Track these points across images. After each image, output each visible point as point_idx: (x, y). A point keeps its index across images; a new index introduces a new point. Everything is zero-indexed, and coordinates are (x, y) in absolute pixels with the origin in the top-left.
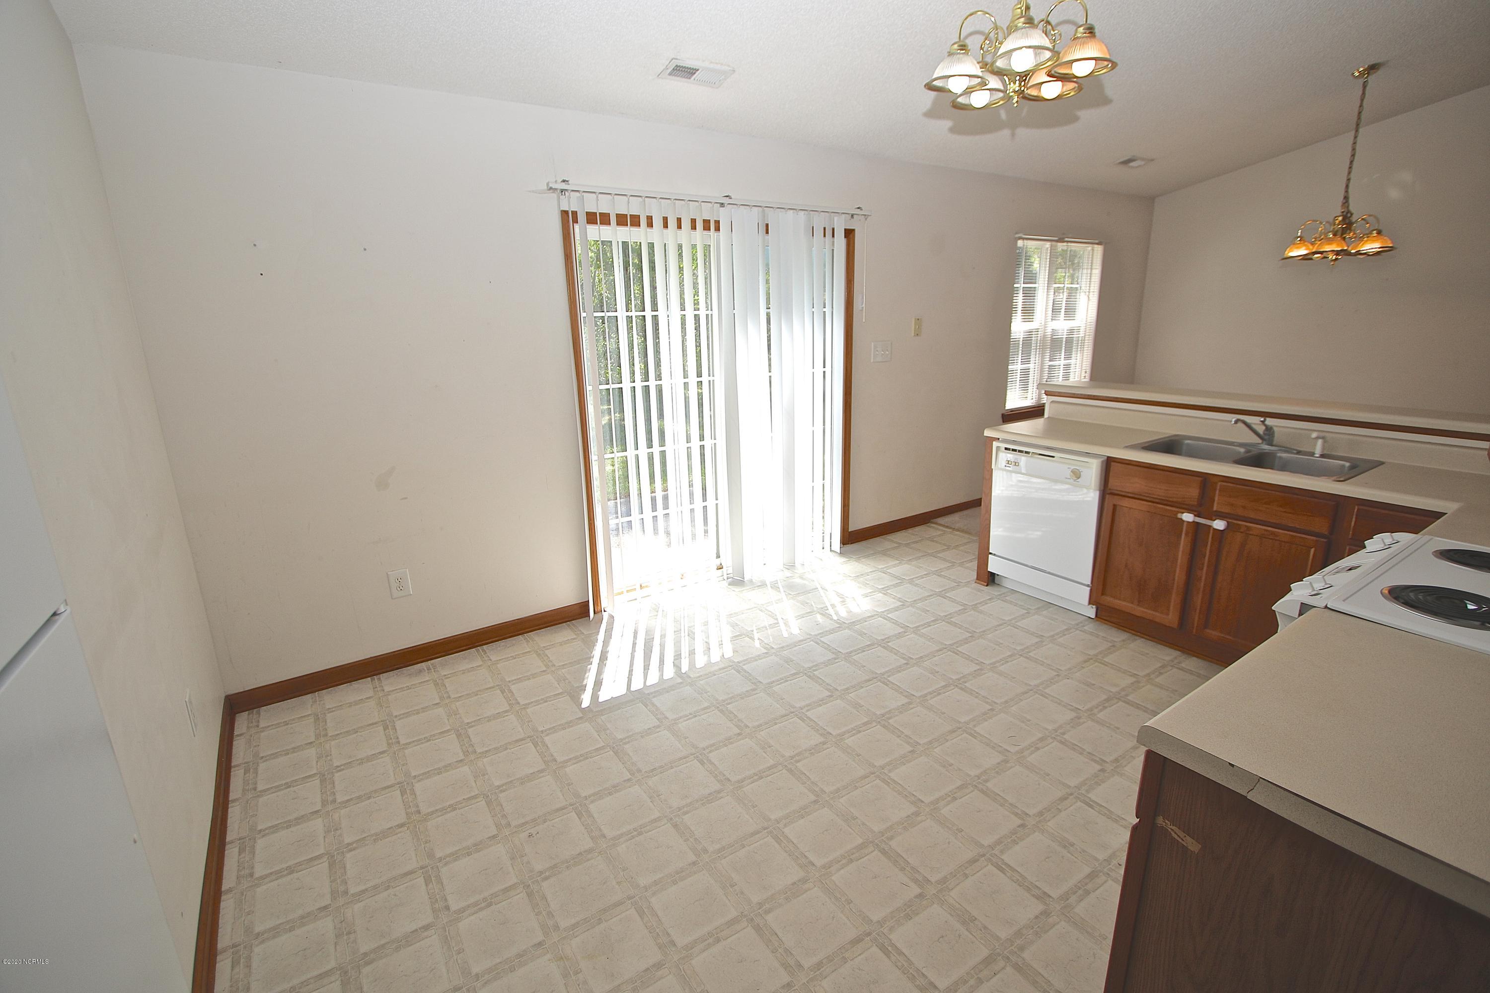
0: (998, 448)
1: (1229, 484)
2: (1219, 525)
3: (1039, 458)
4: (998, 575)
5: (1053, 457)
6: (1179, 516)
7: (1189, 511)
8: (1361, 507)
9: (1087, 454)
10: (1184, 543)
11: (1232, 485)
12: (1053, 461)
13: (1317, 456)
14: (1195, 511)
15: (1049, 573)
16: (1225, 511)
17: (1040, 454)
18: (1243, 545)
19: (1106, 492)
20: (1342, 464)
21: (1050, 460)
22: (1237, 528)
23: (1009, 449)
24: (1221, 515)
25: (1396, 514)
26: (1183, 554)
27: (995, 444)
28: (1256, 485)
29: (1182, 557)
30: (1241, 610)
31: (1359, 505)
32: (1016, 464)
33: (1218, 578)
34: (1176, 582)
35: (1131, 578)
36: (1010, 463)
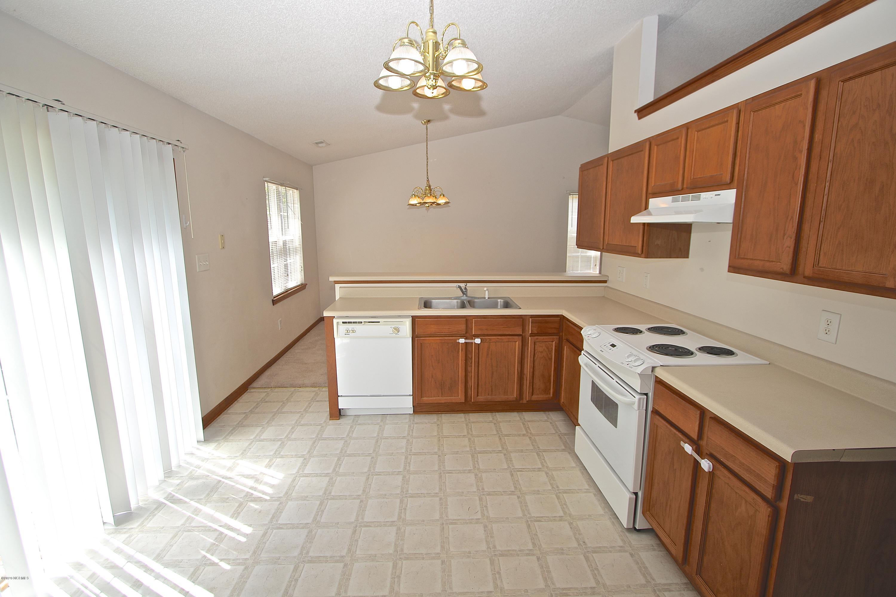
0: (338, 323)
1: (478, 319)
2: (478, 341)
3: (369, 325)
4: (342, 409)
5: (379, 322)
6: (458, 341)
7: (462, 337)
8: (533, 318)
9: (400, 317)
10: (461, 355)
11: (479, 319)
12: (379, 324)
13: (487, 298)
14: (465, 337)
15: (384, 396)
16: (479, 333)
17: (369, 322)
18: (489, 348)
19: (415, 337)
20: (499, 300)
21: (377, 325)
22: (486, 341)
23: (346, 323)
24: (477, 336)
25: (546, 319)
26: (461, 360)
27: (335, 321)
28: (490, 317)
29: (461, 364)
30: (492, 381)
31: (531, 318)
32: (353, 331)
33: (480, 369)
34: (460, 377)
35: (436, 383)
36: (349, 331)
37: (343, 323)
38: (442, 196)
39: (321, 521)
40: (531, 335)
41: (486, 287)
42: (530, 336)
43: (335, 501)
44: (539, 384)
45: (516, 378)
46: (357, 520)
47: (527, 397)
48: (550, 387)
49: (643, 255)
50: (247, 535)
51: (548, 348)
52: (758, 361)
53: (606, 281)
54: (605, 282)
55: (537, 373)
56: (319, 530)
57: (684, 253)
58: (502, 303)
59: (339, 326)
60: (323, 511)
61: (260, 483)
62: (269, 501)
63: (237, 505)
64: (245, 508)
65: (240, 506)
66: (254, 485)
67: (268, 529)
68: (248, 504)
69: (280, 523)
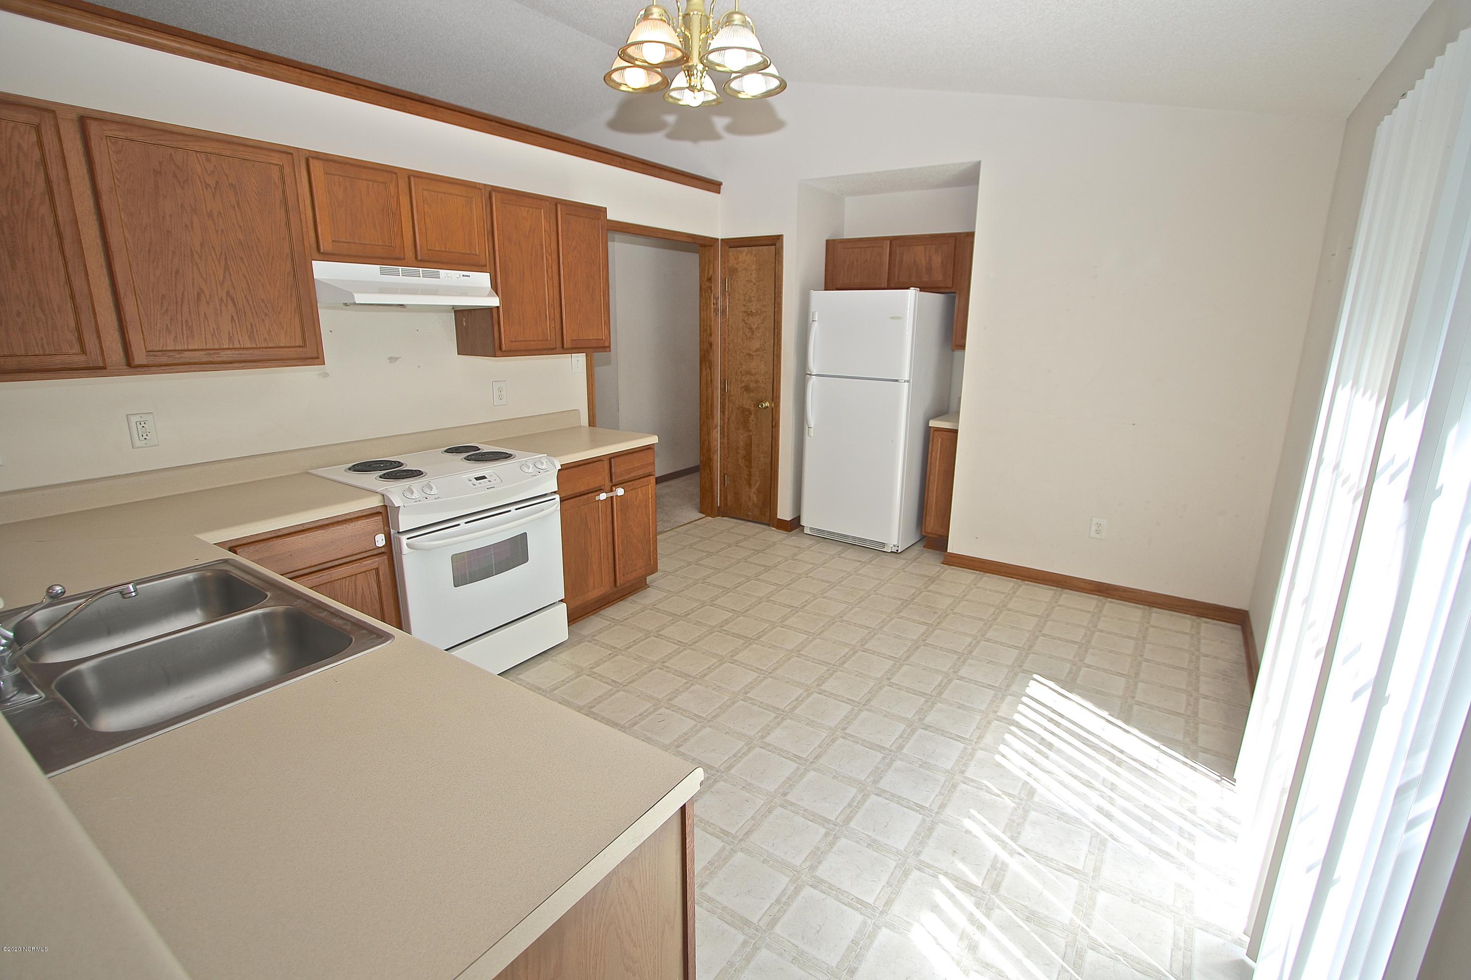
39: (856, 790)
43: (824, 815)
46: (806, 770)
50: (969, 818)
56: (863, 779)
60: (849, 805)
61: (963, 936)
62: (940, 872)
63: (1002, 891)
64: (984, 876)
65: (996, 887)
66: (977, 936)
67: (937, 813)
68: (979, 883)
69: (921, 816)
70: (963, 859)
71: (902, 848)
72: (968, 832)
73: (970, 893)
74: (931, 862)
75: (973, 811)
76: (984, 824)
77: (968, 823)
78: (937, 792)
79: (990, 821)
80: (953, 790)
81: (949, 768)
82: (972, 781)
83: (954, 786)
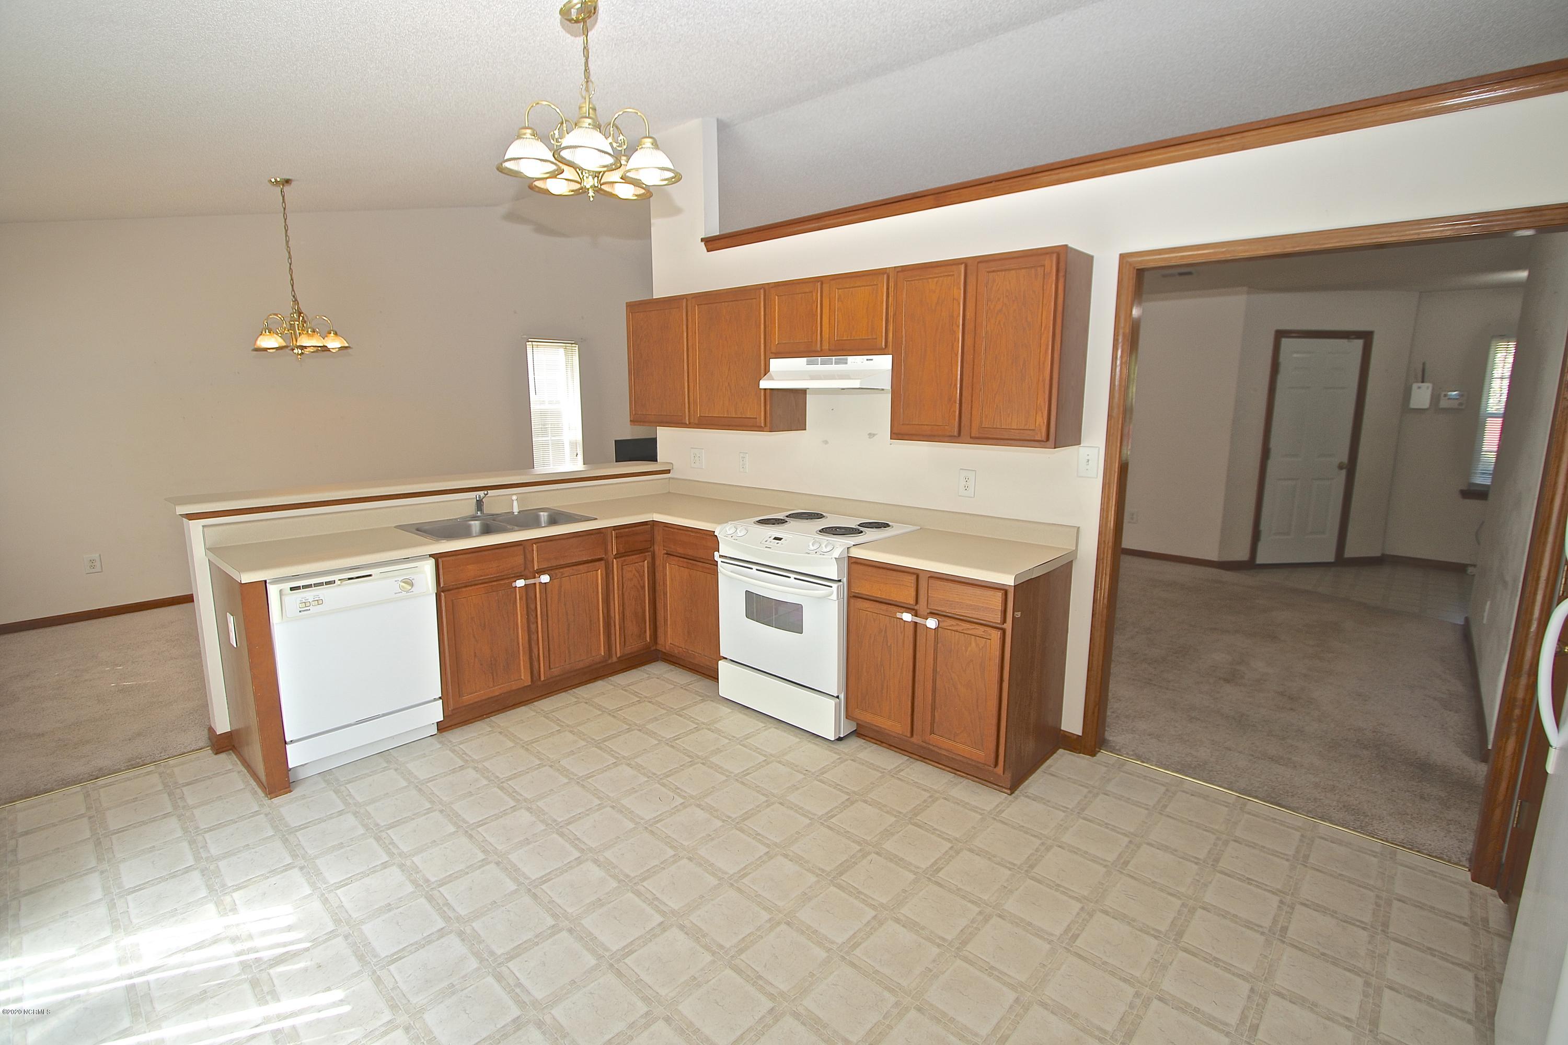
0: (277, 592)
1: (541, 544)
2: (545, 578)
3: (351, 584)
4: (295, 768)
5: (370, 575)
7: (519, 577)
8: (617, 531)
9: (407, 560)
10: (520, 607)
11: (543, 544)
12: (370, 580)
13: (516, 513)
14: (523, 576)
15: (384, 715)
16: (545, 565)
17: (350, 579)
18: (560, 587)
19: (441, 591)
20: (542, 513)
21: (367, 581)
22: (556, 576)
23: (298, 588)
24: (542, 572)
25: (634, 529)
26: (521, 617)
27: (273, 590)
28: (557, 537)
29: (521, 620)
30: (568, 638)
31: (614, 530)
32: (319, 602)
33: (550, 622)
34: (521, 644)
35: (481, 665)
36: (308, 604)
37: (292, 589)
38: (332, 335)
40: (618, 556)
41: (515, 494)
42: (615, 558)
44: (632, 628)
45: (601, 626)
47: (618, 651)
48: (645, 627)
49: (768, 428)
50: (341, 1001)
51: (638, 572)
52: (911, 528)
53: (670, 470)
54: (668, 471)
55: (627, 613)
57: (798, 423)
58: (546, 517)
59: (283, 597)
61: (250, 937)
62: (313, 947)
63: (246, 986)
64: (274, 979)
65: (255, 984)
66: (239, 947)
67: (374, 972)
68: (272, 971)
69: (383, 956)
70: (306, 970)
71: (363, 927)
72: (329, 989)
73: (273, 960)
74: (329, 943)
75: (346, 1009)
76: (319, 1011)
77: (338, 994)
78: (400, 984)
79: (319, 1021)
80: (390, 1003)
81: (426, 1016)
82: (386, 1033)
83: (394, 1007)
